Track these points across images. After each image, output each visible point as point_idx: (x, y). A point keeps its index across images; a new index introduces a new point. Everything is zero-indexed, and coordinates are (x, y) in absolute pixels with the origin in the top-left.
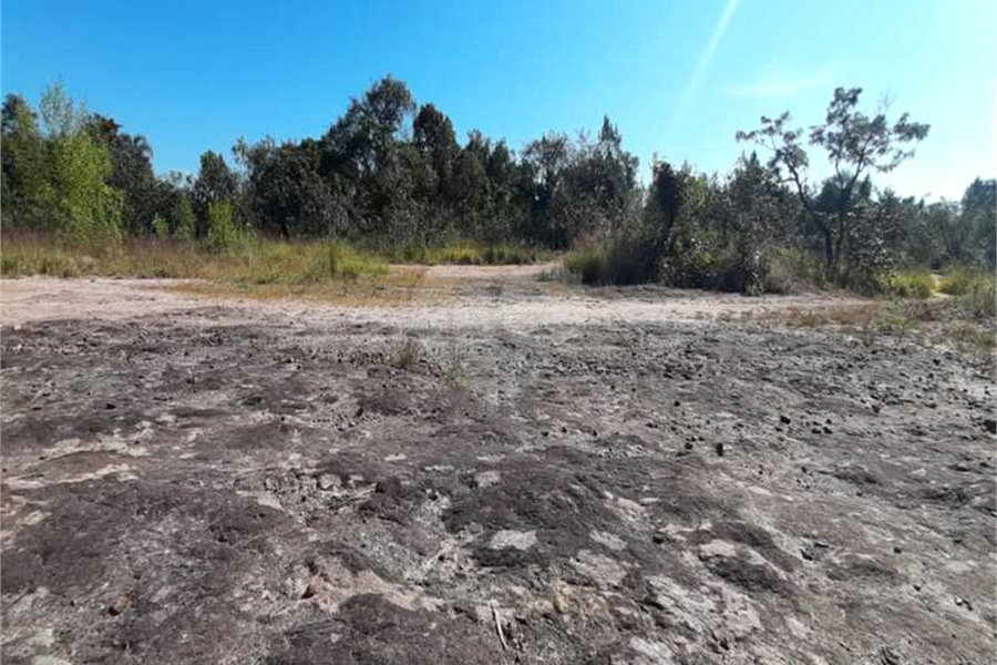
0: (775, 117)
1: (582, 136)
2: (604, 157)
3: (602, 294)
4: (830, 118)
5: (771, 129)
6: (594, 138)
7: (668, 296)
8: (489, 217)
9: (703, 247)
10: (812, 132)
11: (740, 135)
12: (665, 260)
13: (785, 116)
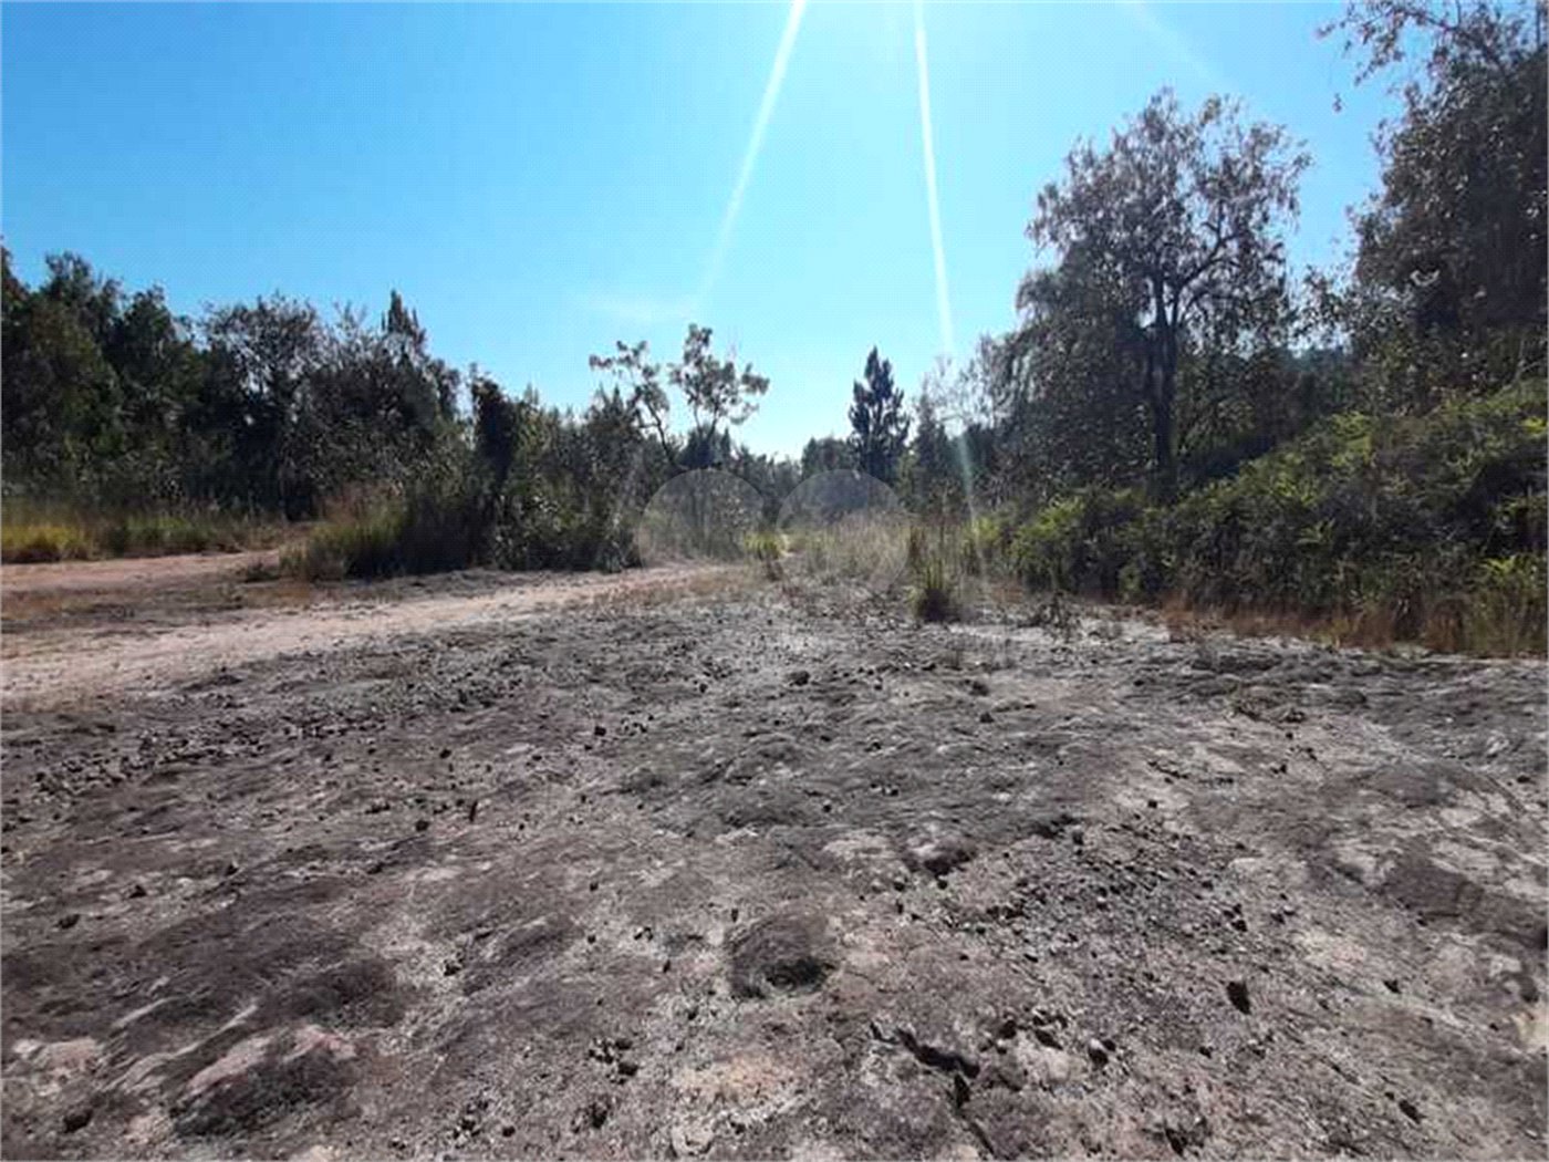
0: (631, 345)
1: (348, 317)
2: (395, 361)
3: (382, 594)
4: (687, 357)
5: (628, 358)
6: (373, 324)
7: (502, 584)
8: (114, 454)
9: (551, 510)
10: (669, 370)
11: (594, 361)
12: (498, 529)
13: (642, 346)
